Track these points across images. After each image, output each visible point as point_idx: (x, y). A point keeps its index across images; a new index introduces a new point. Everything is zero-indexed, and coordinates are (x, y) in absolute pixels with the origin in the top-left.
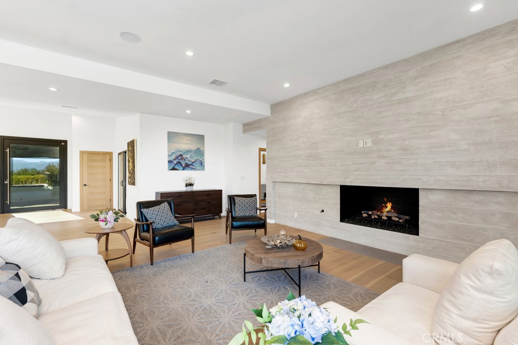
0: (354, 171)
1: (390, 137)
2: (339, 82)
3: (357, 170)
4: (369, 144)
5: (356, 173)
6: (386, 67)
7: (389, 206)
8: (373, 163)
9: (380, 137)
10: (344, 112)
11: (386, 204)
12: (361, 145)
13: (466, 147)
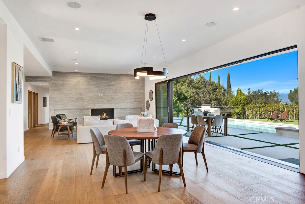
0: (97, 104)
1: (108, 94)
2: (91, 73)
3: (98, 103)
4: (102, 96)
5: (98, 104)
6: (107, 74)
7: (105, 114)
8: (103, 101)
9: (105, 94)
10: (94, 84)
11: (103, 114)
12: (100, 96)
13: (124, 98)
